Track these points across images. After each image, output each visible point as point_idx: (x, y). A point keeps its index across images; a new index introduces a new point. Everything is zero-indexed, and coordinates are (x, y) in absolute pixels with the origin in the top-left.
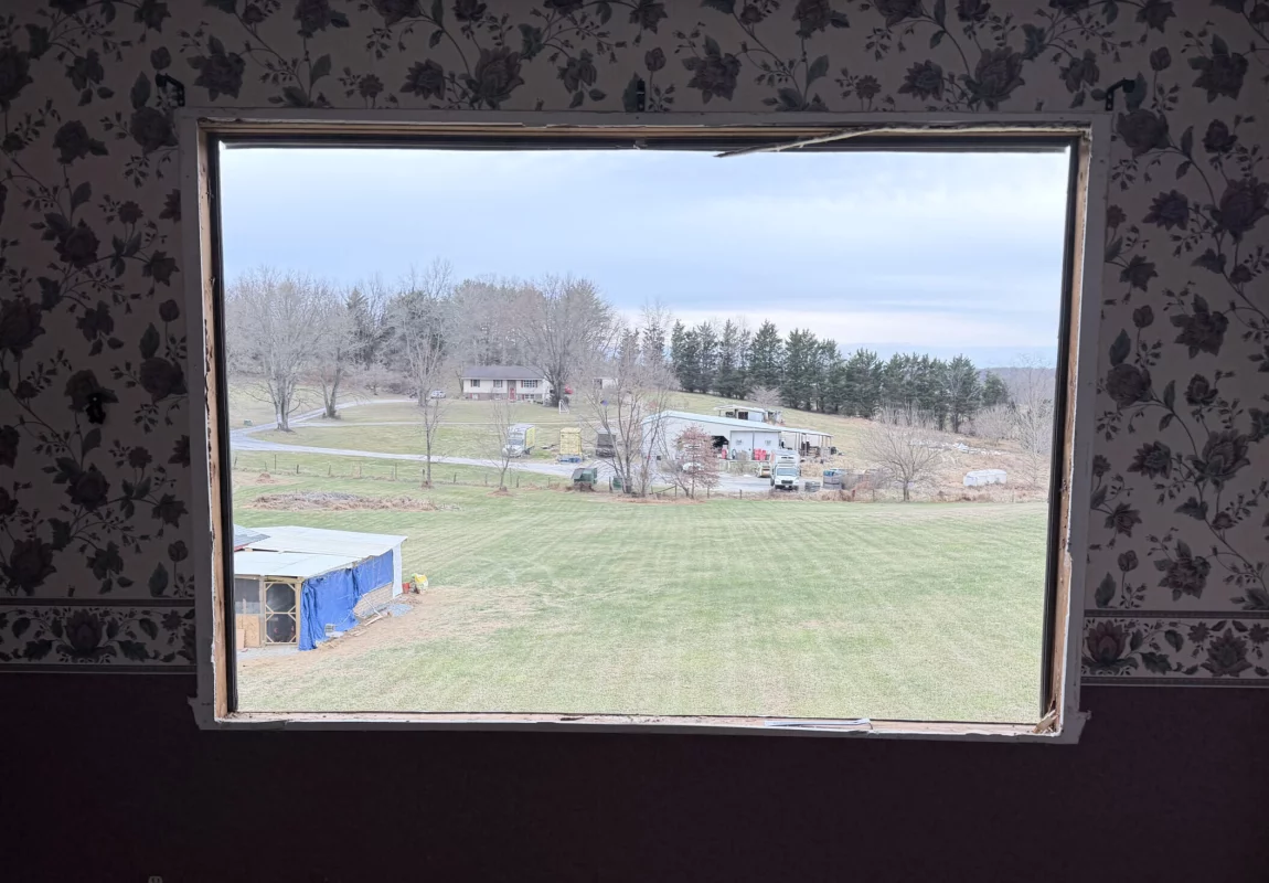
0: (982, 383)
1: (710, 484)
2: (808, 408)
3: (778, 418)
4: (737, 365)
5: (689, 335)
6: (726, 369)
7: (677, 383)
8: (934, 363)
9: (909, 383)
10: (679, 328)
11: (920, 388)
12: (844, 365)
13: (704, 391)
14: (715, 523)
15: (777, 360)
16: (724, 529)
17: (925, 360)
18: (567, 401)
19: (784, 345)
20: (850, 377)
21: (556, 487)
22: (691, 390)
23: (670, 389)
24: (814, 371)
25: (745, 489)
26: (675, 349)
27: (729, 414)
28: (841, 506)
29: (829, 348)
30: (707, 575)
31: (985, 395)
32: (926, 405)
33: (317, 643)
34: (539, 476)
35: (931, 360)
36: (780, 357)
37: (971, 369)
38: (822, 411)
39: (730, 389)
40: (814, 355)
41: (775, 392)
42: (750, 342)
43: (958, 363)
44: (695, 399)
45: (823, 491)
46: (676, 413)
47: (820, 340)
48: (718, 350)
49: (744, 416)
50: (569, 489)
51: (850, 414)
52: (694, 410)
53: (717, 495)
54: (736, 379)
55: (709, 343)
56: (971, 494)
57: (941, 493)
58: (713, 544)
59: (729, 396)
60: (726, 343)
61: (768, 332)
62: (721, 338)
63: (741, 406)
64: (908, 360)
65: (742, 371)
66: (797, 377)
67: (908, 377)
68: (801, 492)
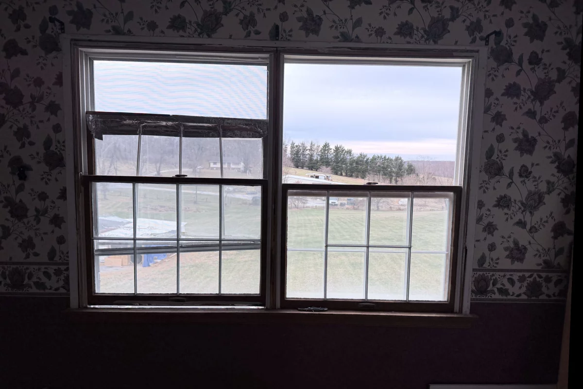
0: (406, 166)
1: (304, 203)
2: (341, 175)
3: (330, 178)
4: (315, 158)
5: (297, 146)
6: (311, 159)
7: (292, 165)
8: (388, 158)
9: (379, 166)
10: (293, 144)
11: (383, 168)
12: (355, 158)
13: (302, 168)
14: (306, 218)
15: (330, 157)
16: (309, 220)
17: (385, 157)
18: (250, 171)
19: (333, 151)
20: (357, 163)
21: (246, 204)
22: (297, 167)
23: (290, 167)
24: (343, 161)
25: (318, 205)
26: (292, 152)
27: (312, 177)
28: (353, 212)
29: (349, 152)
30: (303, 238)
31: (407, 171)
32: (385, 174)
33: (150, 264)
34: (239, 200)
35: (387, 157)
36: (331, 155)
37: (402, 161)
38: (346, 176)
39: (312, 167)
40: (344, 155)
41: (329, 168)
42: (320, 149)
43: (397, 159)
44: (299, 170)
45: (347, 206)
46: (291, 176)
47: (346, 149)
48: (308, 152)
49: (317, 177)
50: (250, 204)
51: (357, 177)
52: (299, 175)
53: (307, 207)
54: (314, 163)
55: (305, 150)
56: (402, 208)
57: (391, 207)
58: (305, 226)
59: (312, 170)
60: (311, 150)
61: (326, 146)
62: (309, 148)
63: (317, 174)
64: (378, 157)
65: (317, 160)
66: (337, 163)
67: (378, 164)
68: (339, 206)
